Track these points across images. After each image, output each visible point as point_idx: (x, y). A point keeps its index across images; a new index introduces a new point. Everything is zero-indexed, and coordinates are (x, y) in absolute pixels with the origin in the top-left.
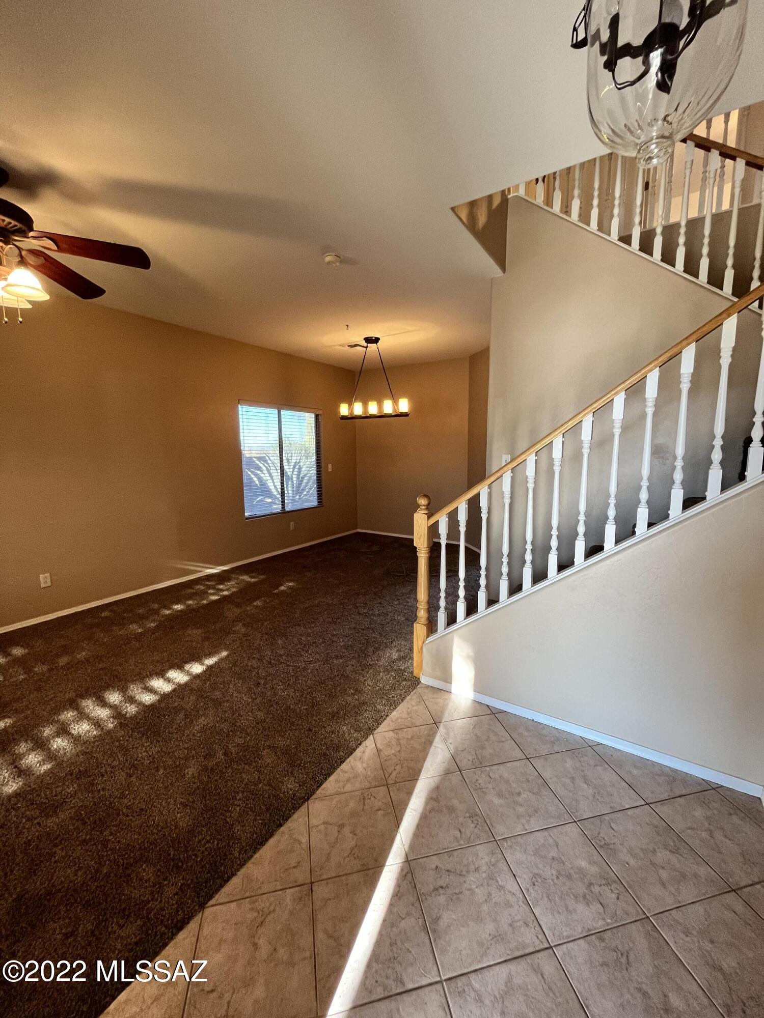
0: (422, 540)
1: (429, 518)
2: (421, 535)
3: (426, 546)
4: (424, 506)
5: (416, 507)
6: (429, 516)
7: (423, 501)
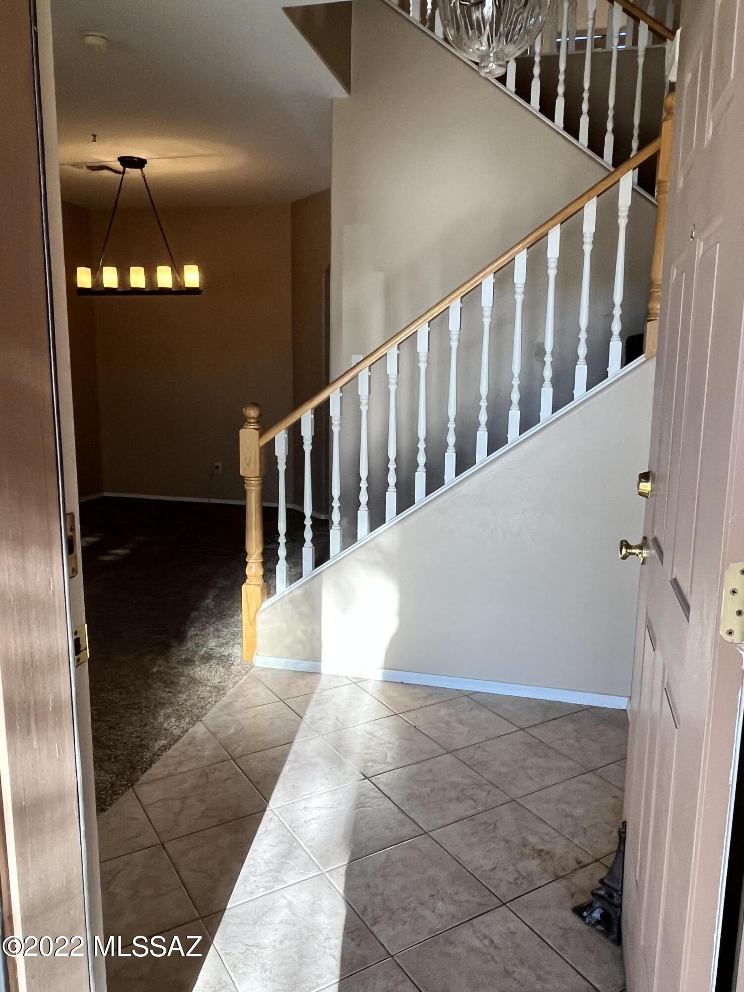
0: (252, 466)
1: (261, 435)
2: (250, 460)
3: (258, 474)
4: (254, 418)
5: (243, 421)
6: (262, 432)
7: (252, 413)
